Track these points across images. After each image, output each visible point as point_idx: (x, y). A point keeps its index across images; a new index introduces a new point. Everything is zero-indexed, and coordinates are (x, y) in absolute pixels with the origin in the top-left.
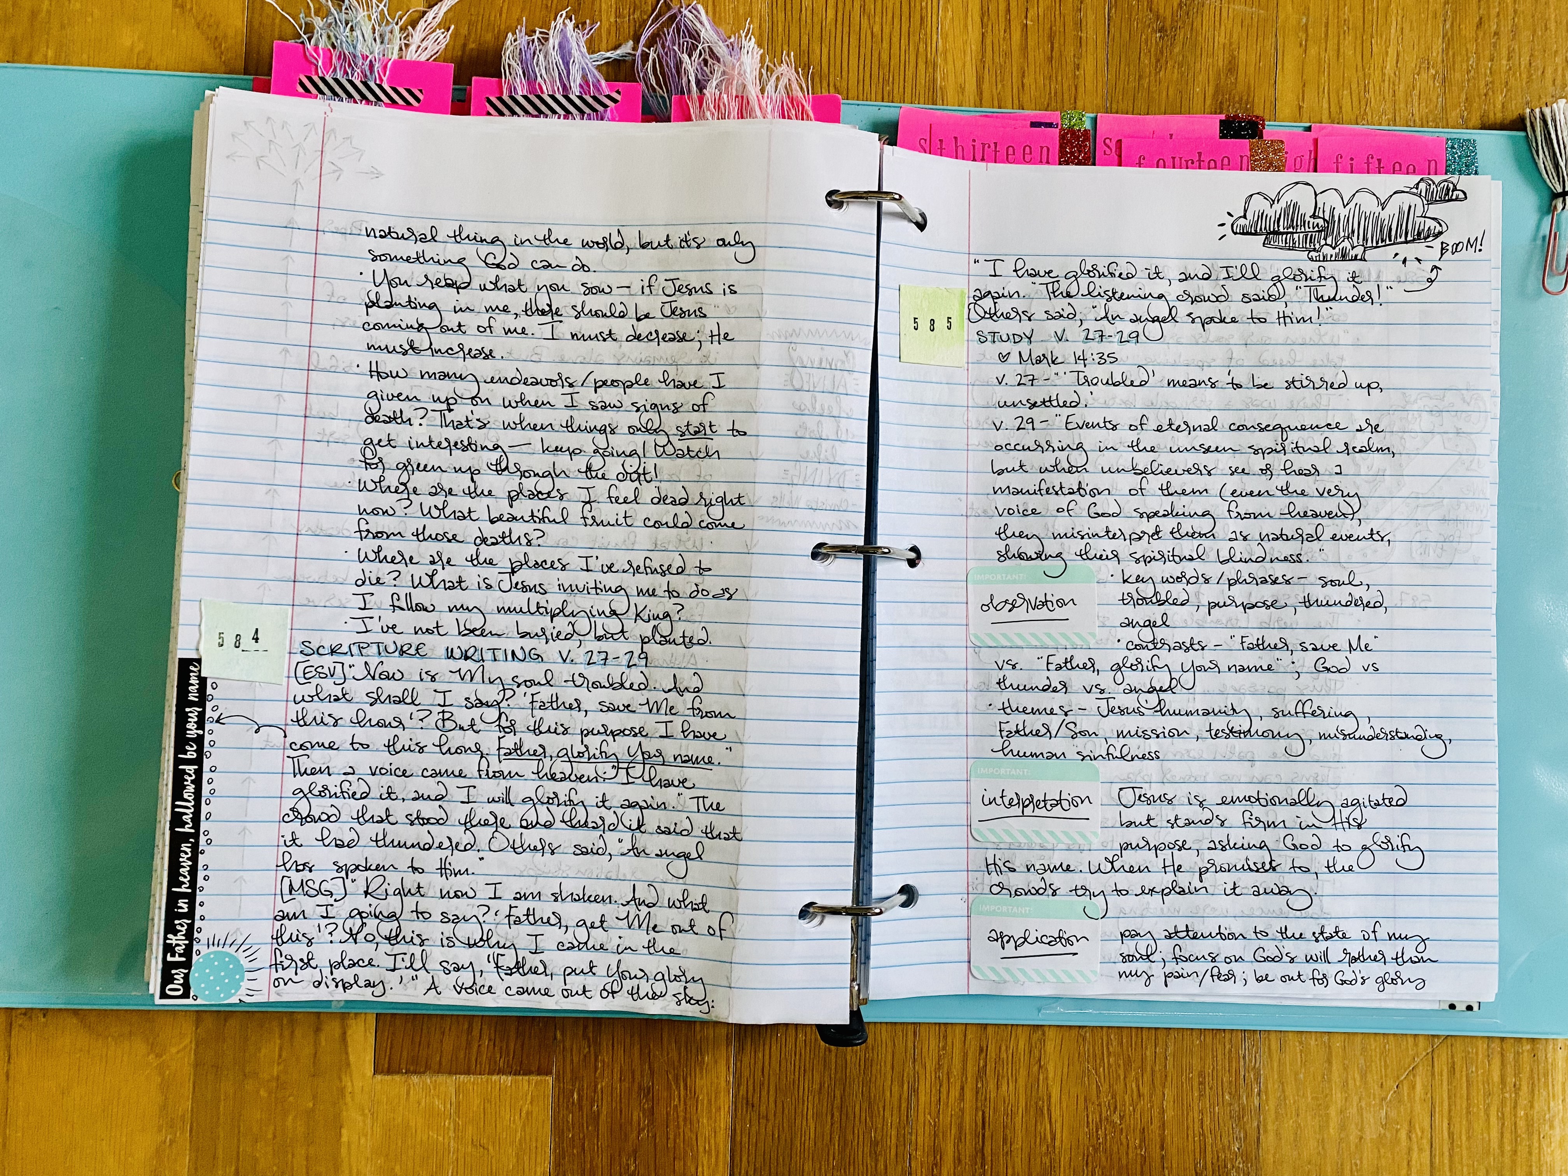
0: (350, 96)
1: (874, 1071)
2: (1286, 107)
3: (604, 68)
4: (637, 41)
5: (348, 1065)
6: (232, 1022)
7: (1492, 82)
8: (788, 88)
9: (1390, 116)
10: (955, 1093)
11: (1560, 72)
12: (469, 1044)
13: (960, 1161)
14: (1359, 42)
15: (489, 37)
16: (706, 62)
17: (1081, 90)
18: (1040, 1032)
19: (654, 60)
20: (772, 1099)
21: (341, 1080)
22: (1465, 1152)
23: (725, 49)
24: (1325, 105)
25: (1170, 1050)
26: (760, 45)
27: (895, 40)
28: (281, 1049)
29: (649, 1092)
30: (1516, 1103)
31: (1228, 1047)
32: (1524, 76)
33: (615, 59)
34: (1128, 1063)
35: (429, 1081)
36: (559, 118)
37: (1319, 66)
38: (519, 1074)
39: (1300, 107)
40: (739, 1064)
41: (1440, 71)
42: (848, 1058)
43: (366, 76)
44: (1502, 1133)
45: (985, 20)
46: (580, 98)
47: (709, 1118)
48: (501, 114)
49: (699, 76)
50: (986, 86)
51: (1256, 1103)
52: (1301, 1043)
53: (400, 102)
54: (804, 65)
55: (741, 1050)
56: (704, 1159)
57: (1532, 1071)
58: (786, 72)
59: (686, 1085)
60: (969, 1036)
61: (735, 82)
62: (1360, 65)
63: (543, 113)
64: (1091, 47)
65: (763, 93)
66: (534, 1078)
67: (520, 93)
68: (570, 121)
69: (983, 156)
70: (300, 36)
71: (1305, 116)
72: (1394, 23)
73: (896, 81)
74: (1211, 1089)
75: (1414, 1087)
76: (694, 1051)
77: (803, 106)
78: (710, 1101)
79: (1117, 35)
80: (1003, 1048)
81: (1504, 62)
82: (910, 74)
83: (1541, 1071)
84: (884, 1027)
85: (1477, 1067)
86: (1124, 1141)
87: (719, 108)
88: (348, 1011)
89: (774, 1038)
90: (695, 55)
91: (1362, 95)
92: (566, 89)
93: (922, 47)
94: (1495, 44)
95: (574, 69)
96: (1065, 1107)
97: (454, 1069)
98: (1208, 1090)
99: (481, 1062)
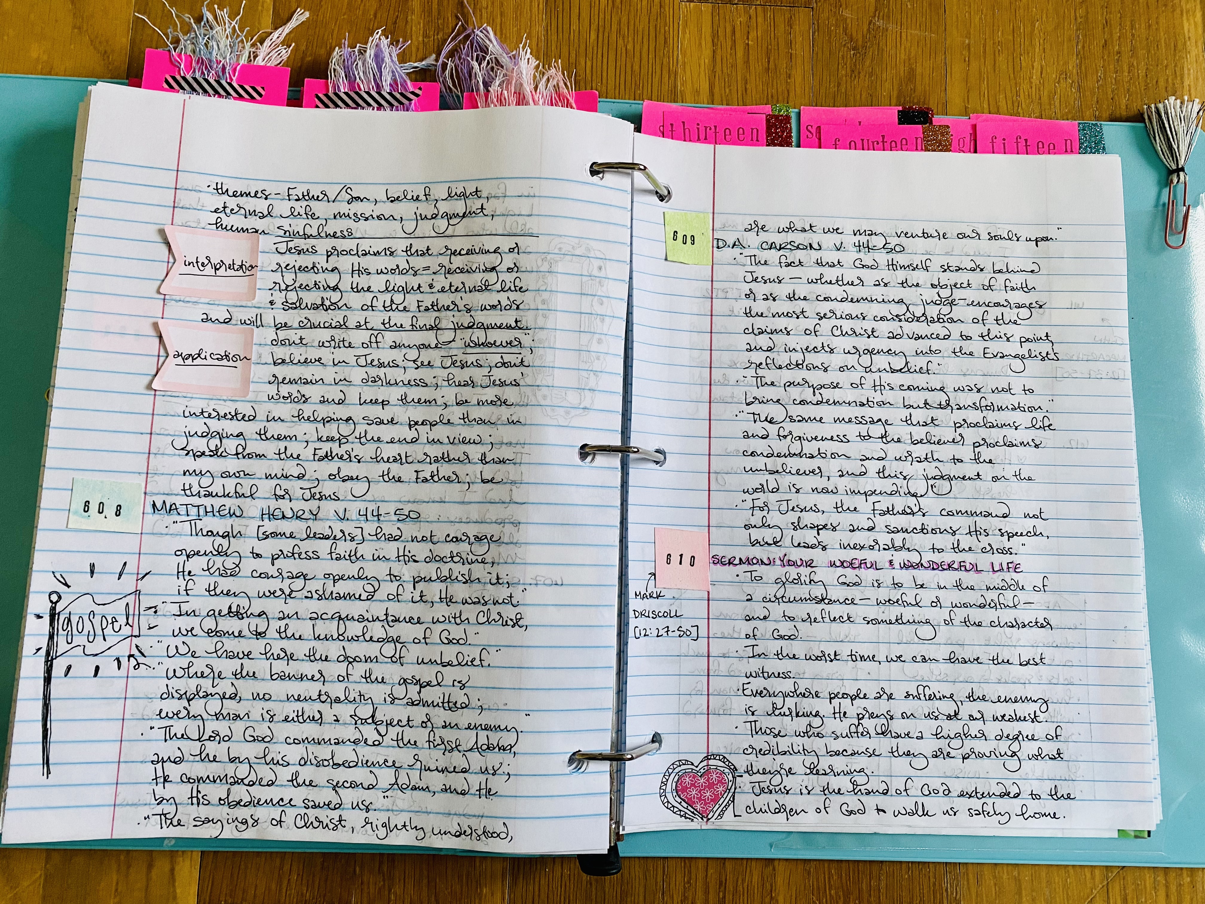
0: (205, 91)
2: (955, 105)
3: (412, 74)
4: (438, 55)
5: (175, 897)
6: (77, 860)
7: (1117, 89)
8: (557, 87)
9: (1038, 112)
11: (1170, 80)
12: (280, 878)
14: (1010, 58)
15: (323, 52)
16: (492, 69)
17: (792, 94)
18: (771, 866)
19: (452, 69)
23: (508, 59)
24: (986, 106)
26: (537, 59)
27: (645, 54)
28: (117, 883)
31: (932, 880)
32: (1142, 84)
33: (422, 69)
34: (847, 894)
36: (373, 109)
37: (980, 76)
39: (966, 108)
40: (512, 896)
41: (1076, 81)
43: (219, 76)
45: (716, 40)
46: (390, 94)
48: (327, 106)
49: (486, 79)
50: (716, 90)
52: (994, 872)
53: (246, 96)
54: (568, 69)
55: (514, 883)
58: (556, 74)
60: (710, 869)
61: (514, 82)
62: (1012, 76)
63: (361, 106)
64: (799, 61)
65: (536, 91)
67: (343, 90)
68: (382, 112)
70: (168, 46)
72: (1038, 44)
73: (645, 86)
76: (474, 883)
77: (568, 100)
79: (820, 53)
80: (740, 881)
81: (1126, 74)
82: (656, 80)
84: (637, 861)
85: (1145, 900)
87: (501, 101)
88: (176, 849)
89: (543, 873)
90: (484, 64)
91: (1014, 98)
92: (379, 88)
93: (665, 61)
94: (1118, 60)
95: (385, 72)
97: (266, 901)
99: (290, 895)
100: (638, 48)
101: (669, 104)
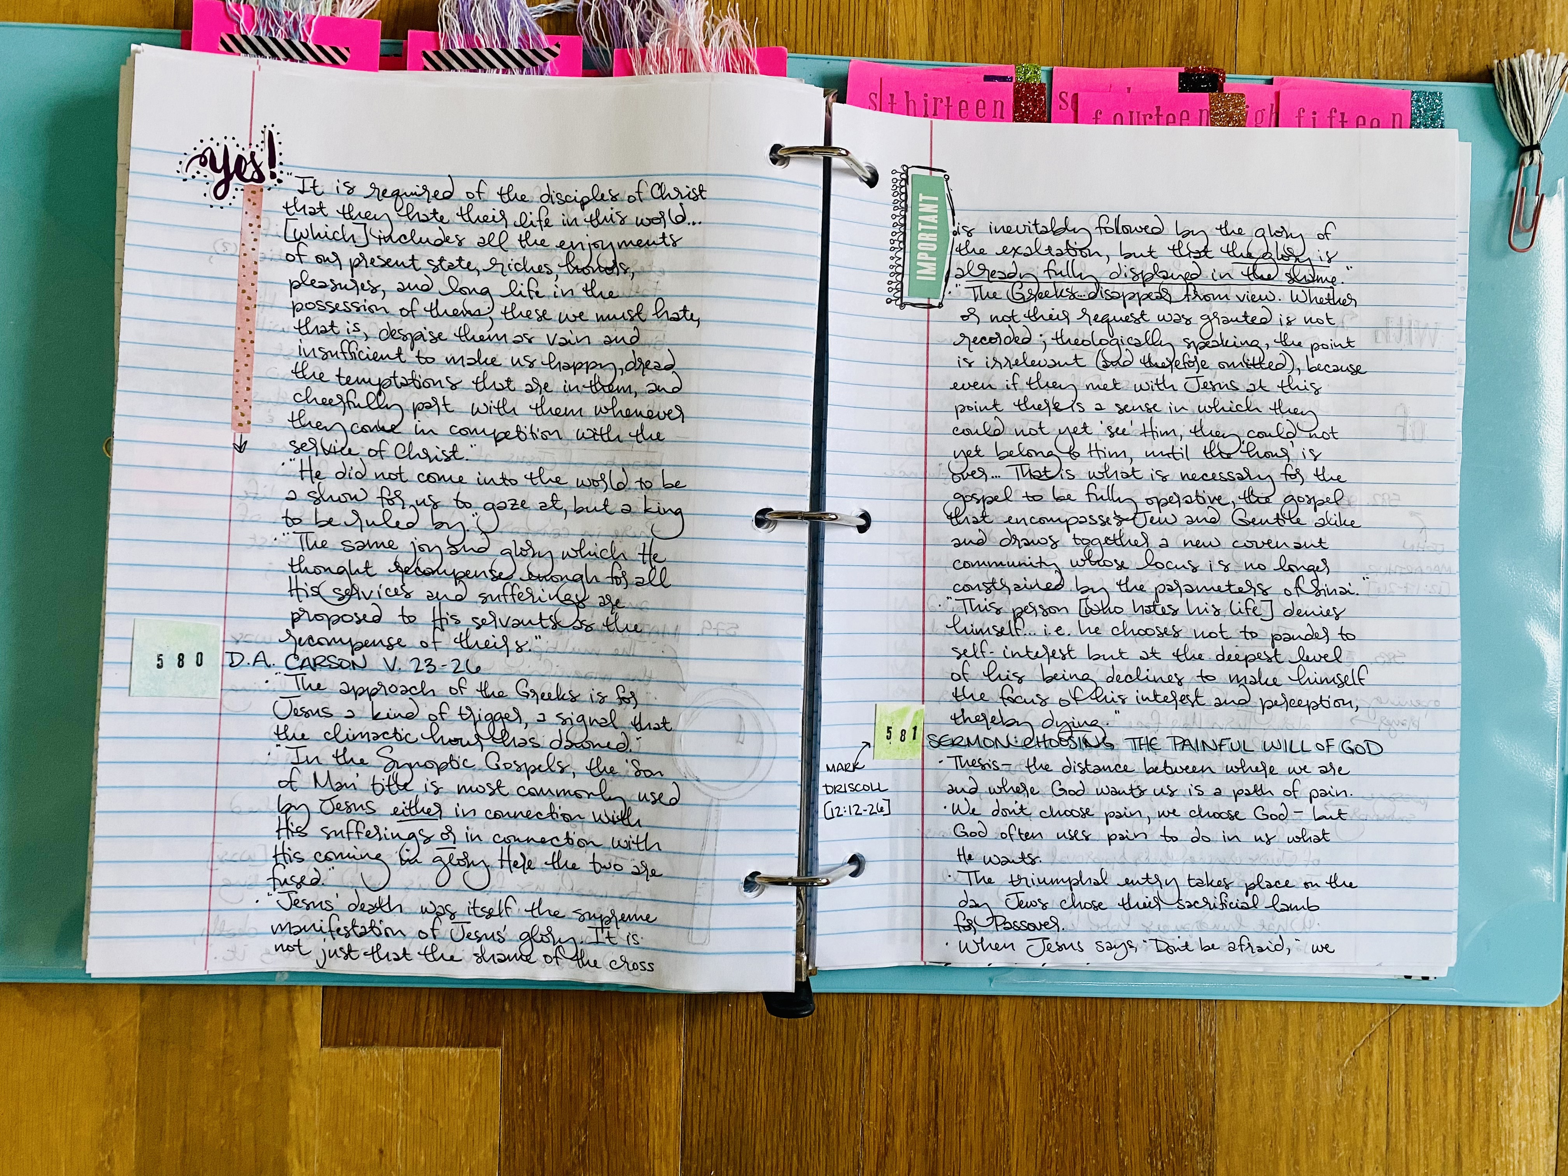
0: (273, 55)
1: (826, 1041)
2: (1246, 59)
3: (545, 21)
5: (295, 1038)
6: (177, 996)
7: (1460, 30)
8: (733, 40)
9: (1354, 66)
10: (907, 1063)
11: (1528, 20)
12: (417, 1015)
13: (912, 1130)
16: (649, 14)
17: (1035, 41)
18: (994, 1003)
19: (596, 13)
20: (723, 1070)
21: (287, 1052)
22: (1421, 1121)
24: (1287, 55)
25: (1125, 1019)
28: (227, 1021)
29: (598, 1064)
30: (1473, 1069)
31: (1183, 1014)
32: (1492, 23)
33: (557, 12)
34: (1082, 1031)
35: (376, 1052)
36: (498, 72)
37: (1282, 14)
38: (468, 1047)
39: (1261, 57)
40: (689, 1035)
41: (1406, 19)
42: (800, 1027)
43: (290, 34)
44: (1459, 1099)
46: (519, 51)
47: (660, 1087)
48: (438, 68)
49: (642, 29)
50: (938, 38)
51: (1212, 1071)
52: (1256, 1010)
53: (325, 59)
54: (748, 17)
55: (691, 1019)
56: (655, 1132)
57: (1490, 1036)
58: (731, 23)
59: (636, 1056)
60: (922, 1006)
61: (678, 35)
62: (1323, 13)
63: (481, 68)
65: (706, 47)
66: (483, 1050)
67: (458, 46)
68: (509, 76)
69: (935, 111)
71: (1267, 67)
73: (846, 33)
74: (1166, 1056)
75: (1371, 1054)
76: (644, 1020)
77: (748, 60)
78: (660, 1072)
80: (957, 1017)
81: (1471, 9)
82: (860, 25)
83: (1500, 1037)
84: (836, 997)
85: (1434, 1034)
86: (1078, 1108)
87: (664, 66)
88: (294, 984)
89: (725, 1008)
92: (504, 42)
95: (513, 22)
96: (1018, 1075)
97: (402, 1041)
98: (1162, 1058)
99: (429, 1035)
101: (877, 60)
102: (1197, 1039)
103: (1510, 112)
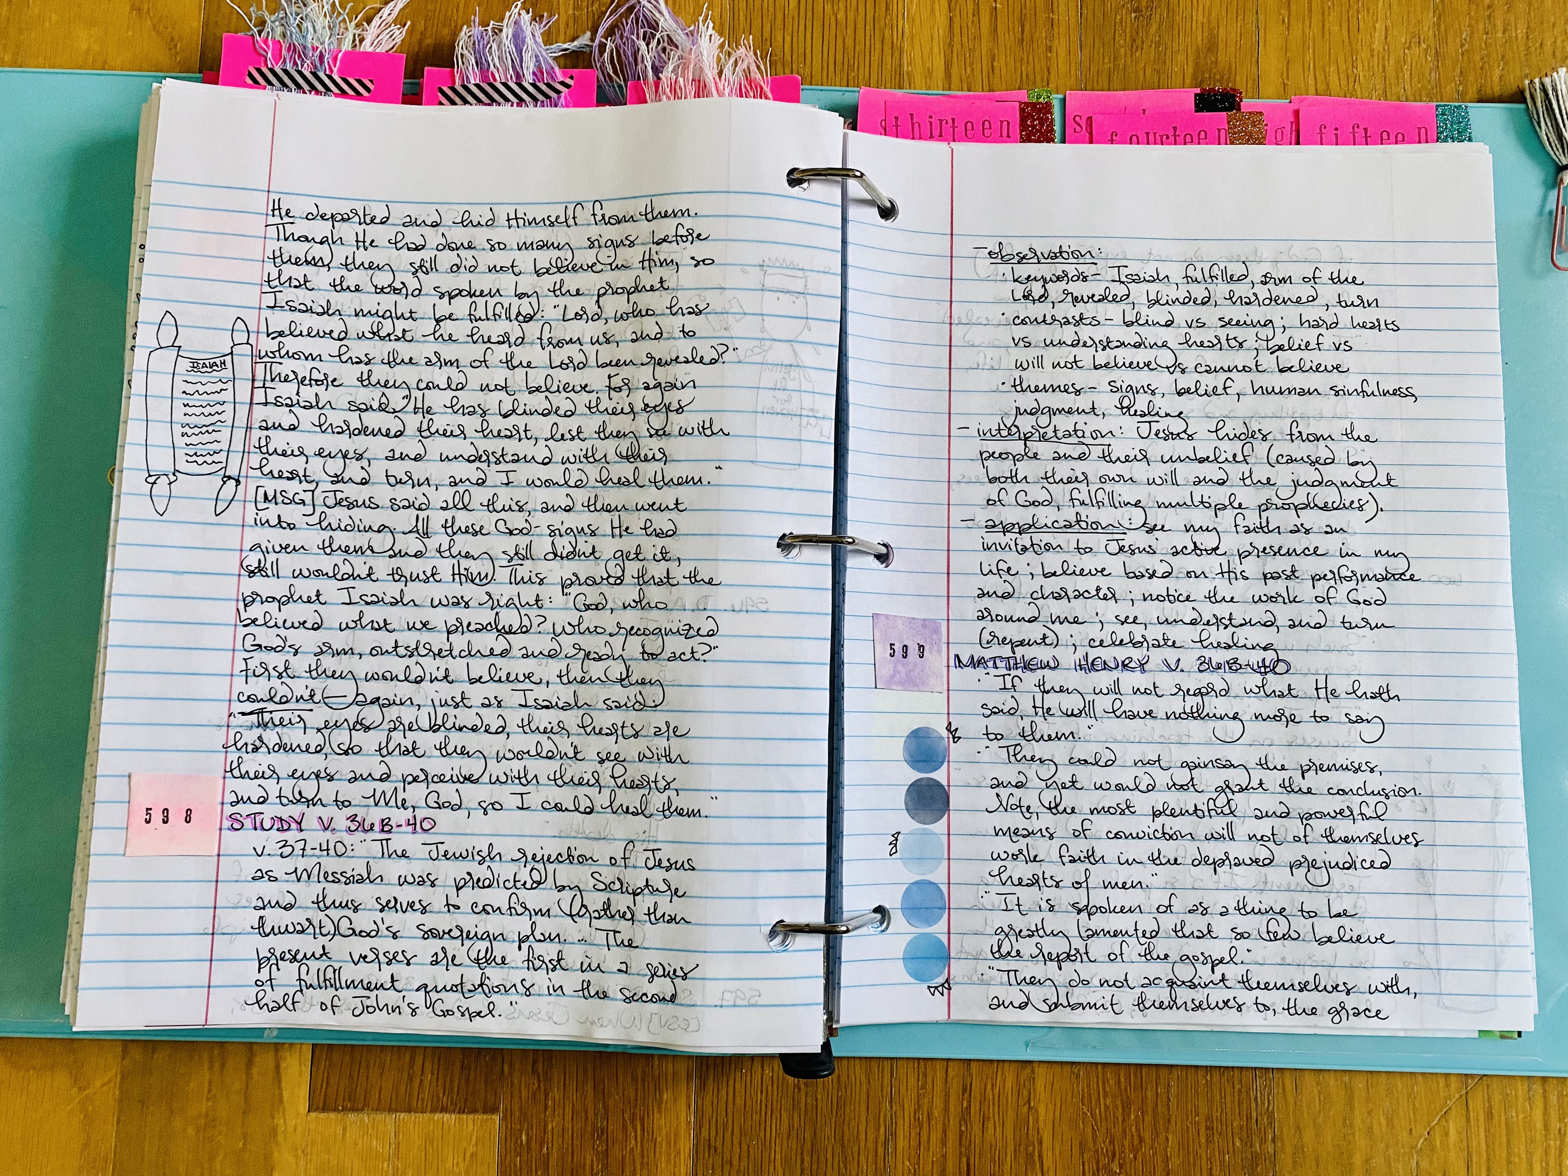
0: (299, 87)
1: (848, 1111)
2: (1269, 83)
3: (561, 58)
4: (594, 33)
5: (281, 1101)
6: (161, 1056)
7: (1489, 55)
8: (747, 70)
9: (1381, 91)
10: (936, 1136)
11: (1559, 42)
12: (411, 1078)
14: (1345, 17)
15: (446, 32)
16: (664, 50)
17: (1054, 73)
18: (1029, 1070)
19: (612, 52)
20: (736, 1142)
21: (273, 1118)
23: (684, 37)
24: (1311, 80)
25: (1173, 1091)
26: (721, 34)
27: (860, 26)
28: (210, 1083)
29: (602, 1134)
30: (1561, 1151)
31: (1237, 1087)
32: (1522, 48)
33: (573, 51)
34: (1127, 1104)
35: (366, 1118)
36: (512, 105)
37: (1304, 43)
38: (464, 1112)
39: (1285, 85)
40: (700, 1102)
41: (1433, 45)
42: (819, 1097)
43: (316, 67)
45: (953, 4)
46: (533, 85)
47: (669, 1161)
48: (453, 103)
49: (656, 63)
50: (954, 71)
51: (1271, 1151)
52: (1318, 1084)
53: (351, 92)
54: (763, 48)
55: (702, 1086)
58: (746, 56)
59: (643, 1126)
60: (951, 1073)
61: (692, 66)
62: (1346, 41)
63: (496, 101)
64: (1063, 30)
65: (720, 77)
66: (480, 1117)
67: (473, 82)
68: (523, 109)
70: (250, 29)
71: (1290, 92)
73: (861, 67)
74: (1220, 1134)
75: (1447, 1134)
76: (652, 1087)
77: (761, 88)
78: (669, 1143)
79: (1090, 17)
80: (989, 1087)
81: (1499, 35)
82: (876, 59)
84: (857, 1062)
85: (1517, 1112)
87: (676, 92)
88: (282, 1041)
89: (738, 1075)
90: (654, 44)
91: (1350, 71)
92: (519, 77)
93: (888, 32)
94: (1489, 17)
95: (526, 57)
96: (1057, 1153)
97: (393, 1107)
98: (1216, 1136)
99: (423, 1099)
100: (851, 16)
101: (893, 91)
102: (1254, 1114)
103: (1545, 130)
